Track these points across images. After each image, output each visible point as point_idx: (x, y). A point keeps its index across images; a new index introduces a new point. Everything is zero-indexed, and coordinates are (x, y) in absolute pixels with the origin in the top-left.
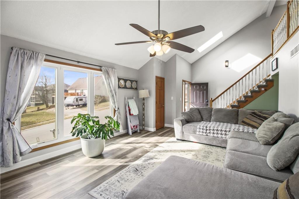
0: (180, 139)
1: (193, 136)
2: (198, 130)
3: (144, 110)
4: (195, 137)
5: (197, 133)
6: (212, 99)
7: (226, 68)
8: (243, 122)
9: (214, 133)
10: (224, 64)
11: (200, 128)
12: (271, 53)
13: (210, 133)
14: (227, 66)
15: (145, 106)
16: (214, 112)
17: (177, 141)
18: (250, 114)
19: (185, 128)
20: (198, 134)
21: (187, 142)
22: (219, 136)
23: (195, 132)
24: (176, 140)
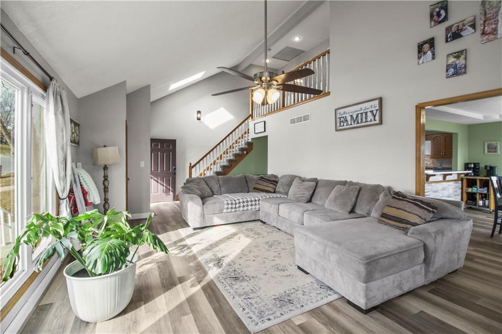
0: (199, 227)
1: (218, 217)
2: (226, 206)
3: (108, 191)
4: (221, 218)
5: (225, 211)
6: (191, 164)
7: (198, 121)
8: (255, 188)
9: (244, 206)
10: (195, 116)
11: (228, 204)
12: (251, 113)
13: (240, 207)
14: (199, 119)
15: (108, 181)
16: (222, 181)
17: (195, 231)
18: (259, 180)
19: (206, 208)
20: (225, 213)
21: (209, 228)
22: (250, 207)
23: (221, 211)
24: (192, 230)
